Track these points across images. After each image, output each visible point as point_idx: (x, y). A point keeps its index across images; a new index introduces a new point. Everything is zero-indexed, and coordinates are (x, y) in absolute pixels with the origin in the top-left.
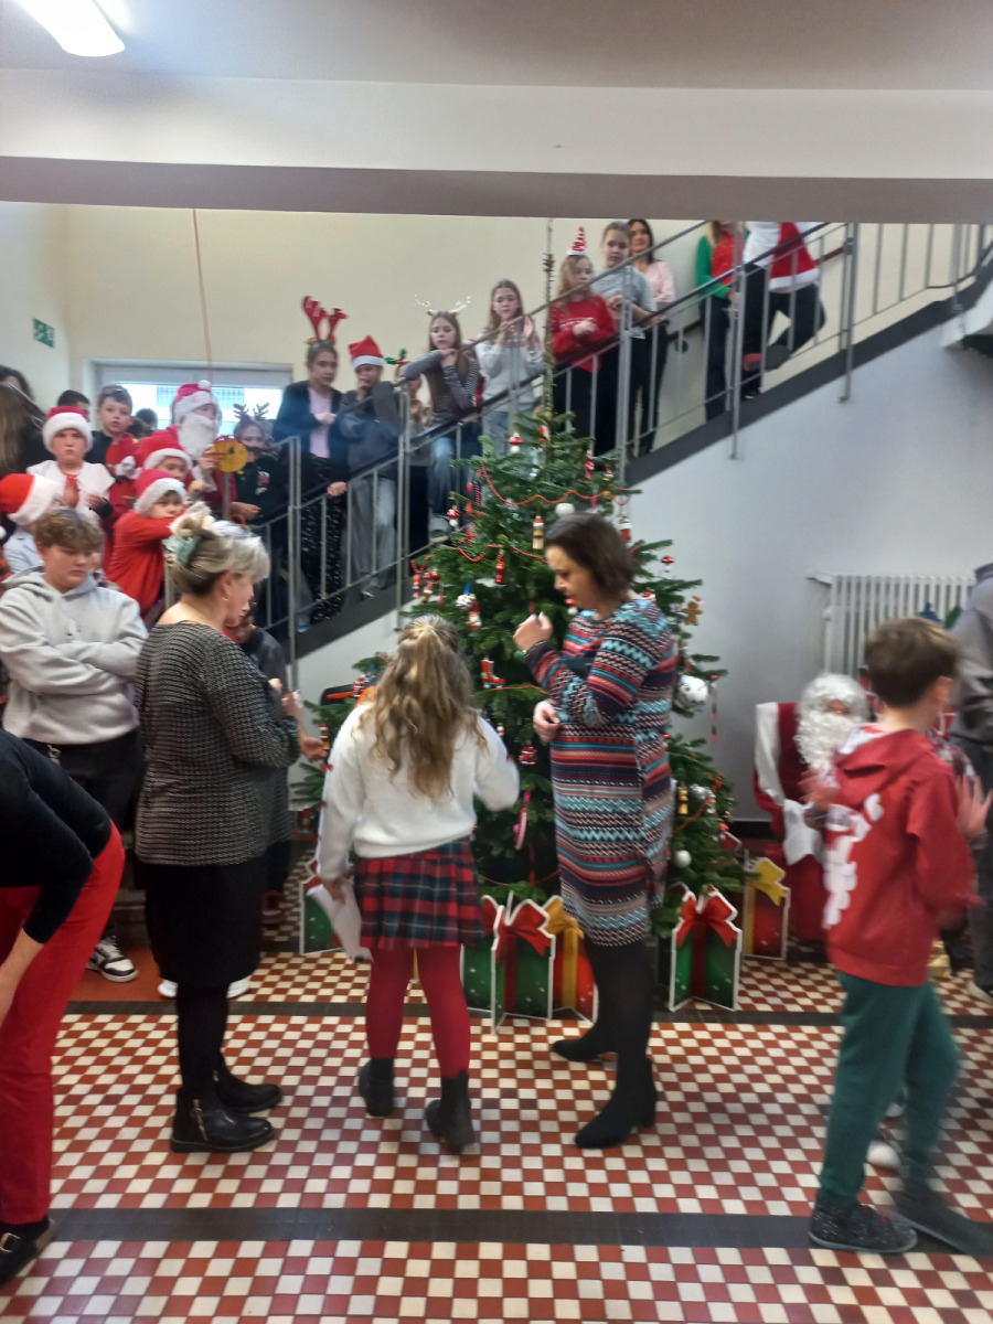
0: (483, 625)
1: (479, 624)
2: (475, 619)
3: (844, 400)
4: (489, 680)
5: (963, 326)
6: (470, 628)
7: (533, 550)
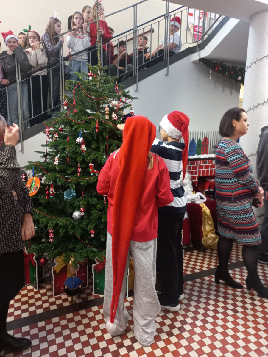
0: (87, 150)
1: (86, 149)
2: (84, 147)
3: (167, 75)
4: (93, 172)
5: (199, 55)
6: (83, 151)
7: (106, 120)
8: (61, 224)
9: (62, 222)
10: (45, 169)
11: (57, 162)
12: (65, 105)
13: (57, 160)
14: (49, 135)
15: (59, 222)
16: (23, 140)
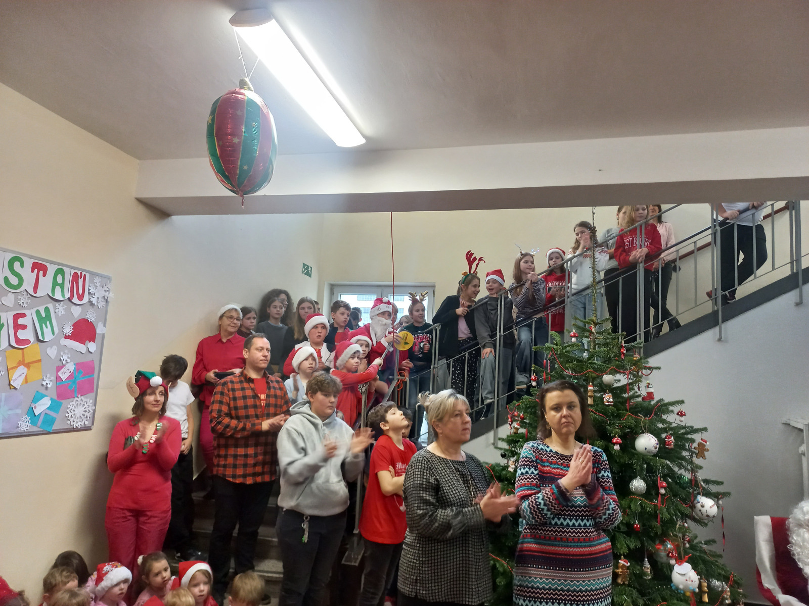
3: (799, 304)
7: (589, 405)
8: (501, 569)
9: (502, 565)
10: (496, 477)
11: (512, 468)
12: (534, 381)
13: (512, 465)
14: (512, 423)
15: (498, 565)
16: (497, 427)
